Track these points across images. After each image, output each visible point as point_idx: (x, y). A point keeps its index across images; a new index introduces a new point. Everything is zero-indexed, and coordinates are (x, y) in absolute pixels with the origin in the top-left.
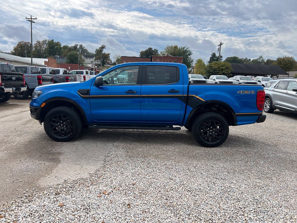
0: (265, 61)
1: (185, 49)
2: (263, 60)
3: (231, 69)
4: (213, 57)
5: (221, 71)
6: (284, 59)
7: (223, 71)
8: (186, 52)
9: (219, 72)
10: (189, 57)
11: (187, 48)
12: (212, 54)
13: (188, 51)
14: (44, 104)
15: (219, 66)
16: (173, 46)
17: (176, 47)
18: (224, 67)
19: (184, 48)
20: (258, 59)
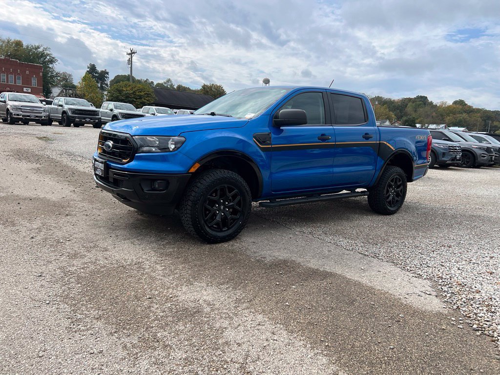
0: (175, 87)
1: (41, 50)
2: (172, 85)
3: (154, 96)
4: (92, 72)
5: (139, 99)
6: (211, 87)
7: (143, 99)
8: (43, 55)
9: (135, 100)
10: (51, 66)
11: (46, 49)
12: (89, 65)
13: (48, 55)
14: (197, 166)
15: (134, 90)
16: (13, 40)
17: (18, 44)
18: (142, 93)
19: (38, 47)
20: (165, 83)
